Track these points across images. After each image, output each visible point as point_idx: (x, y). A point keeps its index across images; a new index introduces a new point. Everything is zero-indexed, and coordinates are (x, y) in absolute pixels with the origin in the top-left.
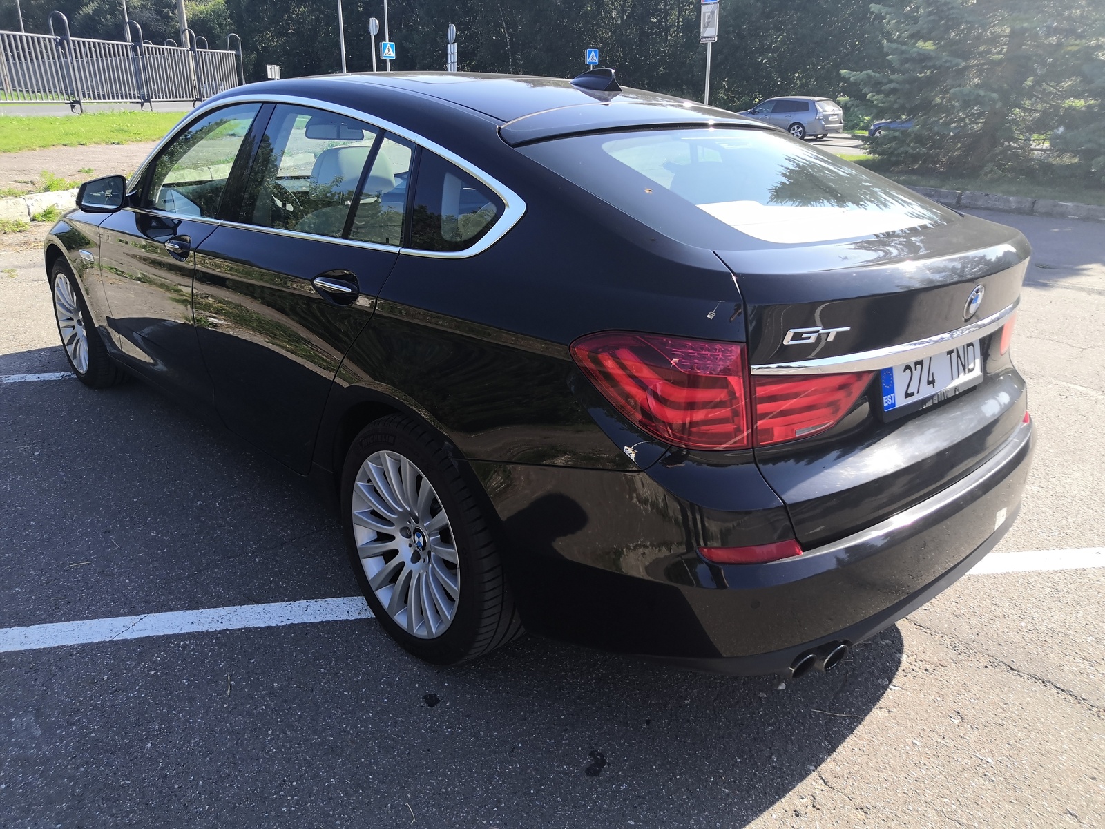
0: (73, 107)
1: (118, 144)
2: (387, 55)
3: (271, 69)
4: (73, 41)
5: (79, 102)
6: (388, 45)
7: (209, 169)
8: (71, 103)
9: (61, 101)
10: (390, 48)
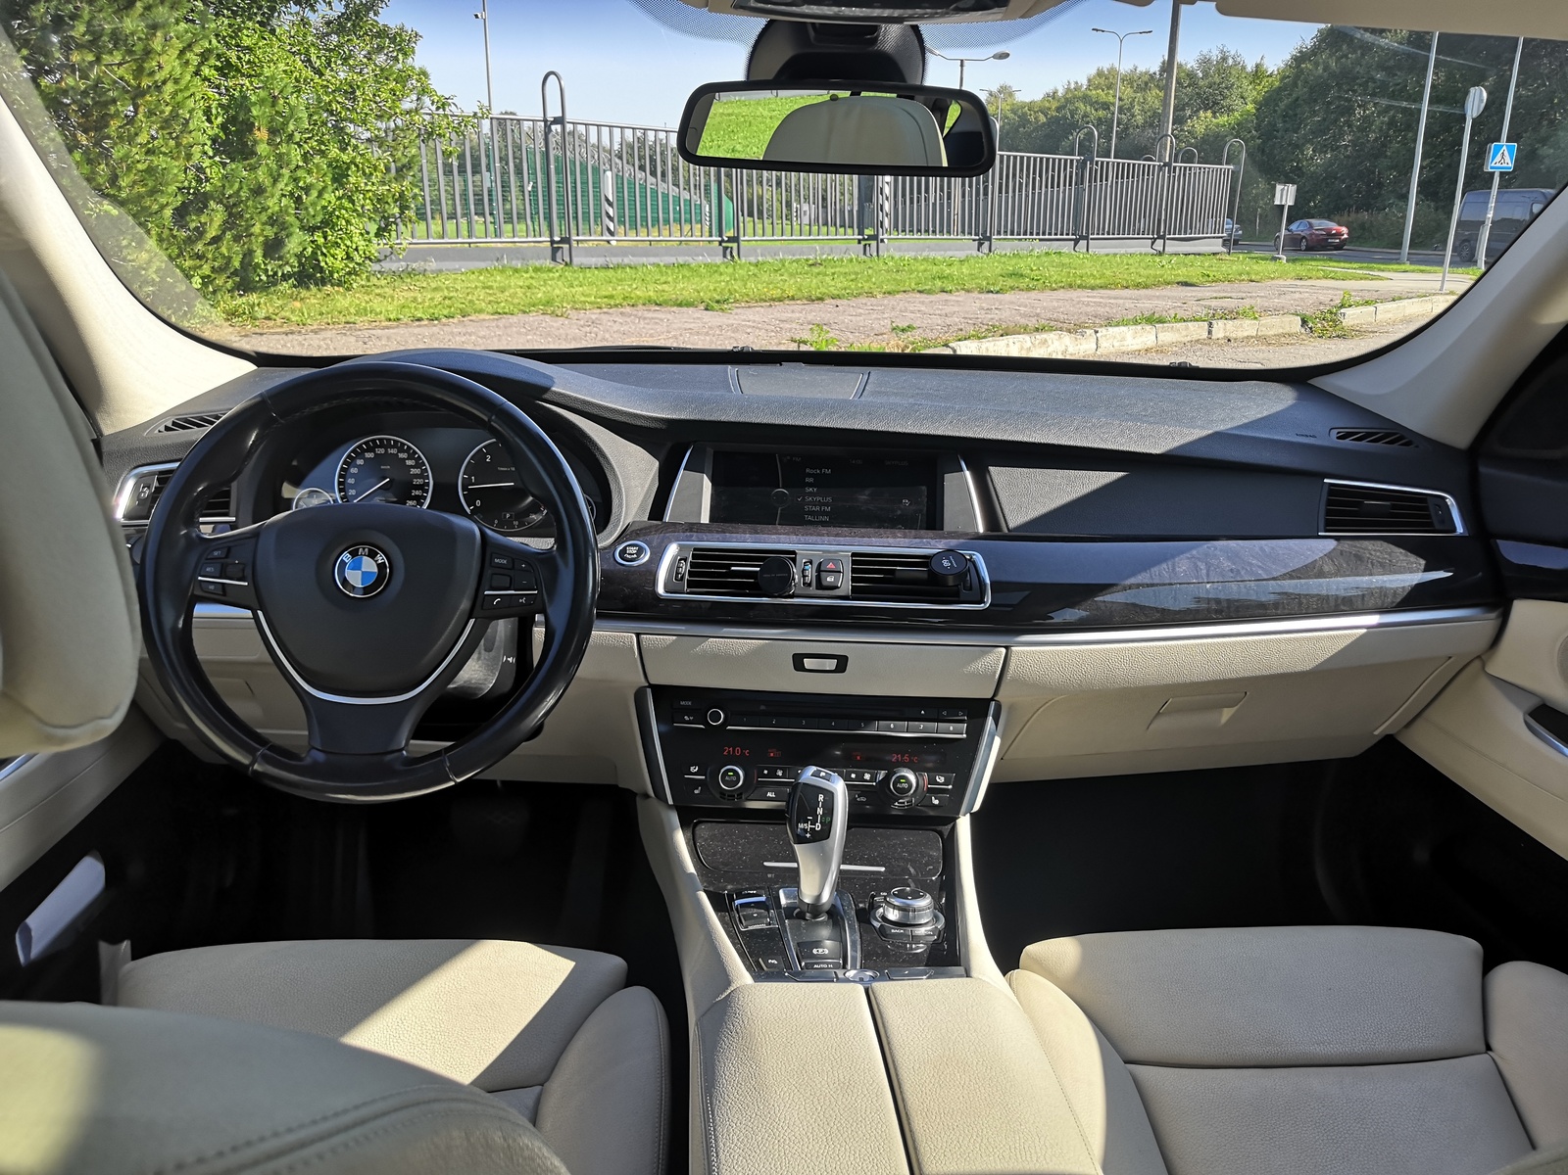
0: (980, 245)
1: (997, 292)
2: (1498, 165)
3: (1282, 190)
4: (1002, 156)
5: (989, 239)
6: (1504, 148)
7: (1096, 332)
8: (980, 239)
9: (966, 237)
10: (1506, 153)
